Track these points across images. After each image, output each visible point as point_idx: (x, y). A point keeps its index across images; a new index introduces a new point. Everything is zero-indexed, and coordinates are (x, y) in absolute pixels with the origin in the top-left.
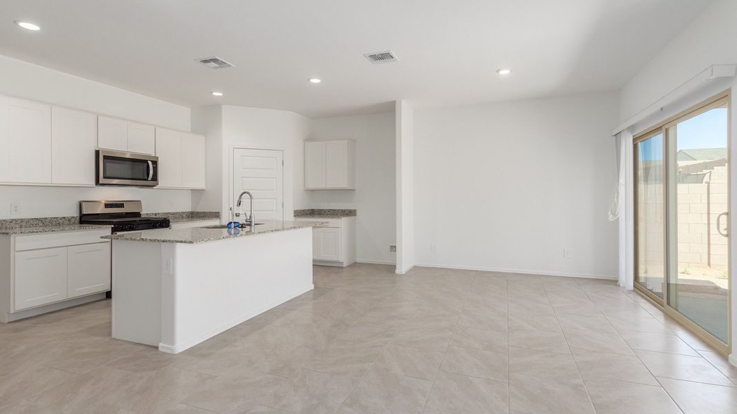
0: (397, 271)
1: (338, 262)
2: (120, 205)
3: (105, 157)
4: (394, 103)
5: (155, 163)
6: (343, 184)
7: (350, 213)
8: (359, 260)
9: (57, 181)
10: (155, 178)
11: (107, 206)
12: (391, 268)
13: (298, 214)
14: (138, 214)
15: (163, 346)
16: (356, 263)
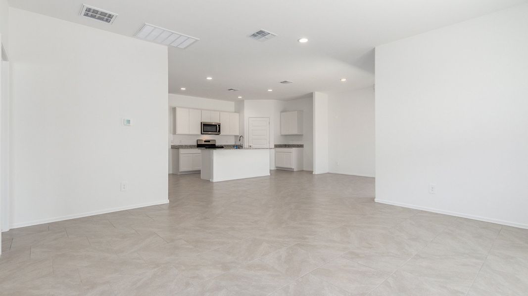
0: (313, 173)
1: (292, 169)
2: (209, 141)
3: (204, 125)
4: (312, 93)
5: (219, 126)
6: (295, 132)
7: (301, 146)
8: (304, 169)
9: (191, 133)
10: (219, 131)
11: (205, 141)
12: (311, 172)
13: (276, 146)
14: (215, 145)
15: (211, 180)
16: (303, 171)
